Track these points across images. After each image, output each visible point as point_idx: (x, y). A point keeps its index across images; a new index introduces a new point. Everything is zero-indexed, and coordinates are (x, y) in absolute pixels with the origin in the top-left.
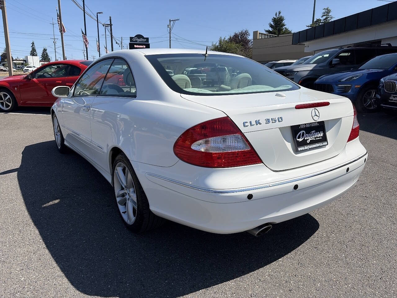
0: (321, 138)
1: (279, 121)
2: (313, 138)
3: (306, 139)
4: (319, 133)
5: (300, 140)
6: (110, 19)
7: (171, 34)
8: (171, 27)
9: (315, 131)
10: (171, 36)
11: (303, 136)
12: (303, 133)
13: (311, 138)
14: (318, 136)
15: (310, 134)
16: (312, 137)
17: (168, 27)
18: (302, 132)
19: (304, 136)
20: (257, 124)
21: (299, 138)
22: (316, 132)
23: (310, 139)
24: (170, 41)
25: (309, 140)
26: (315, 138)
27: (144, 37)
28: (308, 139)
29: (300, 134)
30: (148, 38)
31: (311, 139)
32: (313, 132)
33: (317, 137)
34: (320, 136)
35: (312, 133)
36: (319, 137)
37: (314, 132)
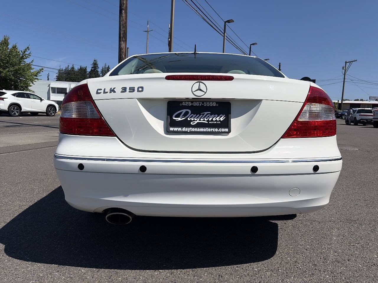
0: (219, 122)
1: (138, 91)
2: (204, 120)
3: (189, 119)
4: (217, 115)
6: (280, 66)
7: (346, 76)
8: (346, 68)
9: (210, 113)
10: (346, 77)
13: (200, 120)
14: (214, 119)
15: (200, 115)
17: (343, 69)
18: (184, 111)
20: (110, 92)
21: (178, 116)
22: (211, 115)
23: (198, 121)
24: (344, 82)
25: (196, 122)
27: (310, 79)
28: (194, 120)
29: (181, 113)
30: (315, 80)
32: (206, 113)
34: (218, 120)
35: (203, 114)
37: (208, 114)
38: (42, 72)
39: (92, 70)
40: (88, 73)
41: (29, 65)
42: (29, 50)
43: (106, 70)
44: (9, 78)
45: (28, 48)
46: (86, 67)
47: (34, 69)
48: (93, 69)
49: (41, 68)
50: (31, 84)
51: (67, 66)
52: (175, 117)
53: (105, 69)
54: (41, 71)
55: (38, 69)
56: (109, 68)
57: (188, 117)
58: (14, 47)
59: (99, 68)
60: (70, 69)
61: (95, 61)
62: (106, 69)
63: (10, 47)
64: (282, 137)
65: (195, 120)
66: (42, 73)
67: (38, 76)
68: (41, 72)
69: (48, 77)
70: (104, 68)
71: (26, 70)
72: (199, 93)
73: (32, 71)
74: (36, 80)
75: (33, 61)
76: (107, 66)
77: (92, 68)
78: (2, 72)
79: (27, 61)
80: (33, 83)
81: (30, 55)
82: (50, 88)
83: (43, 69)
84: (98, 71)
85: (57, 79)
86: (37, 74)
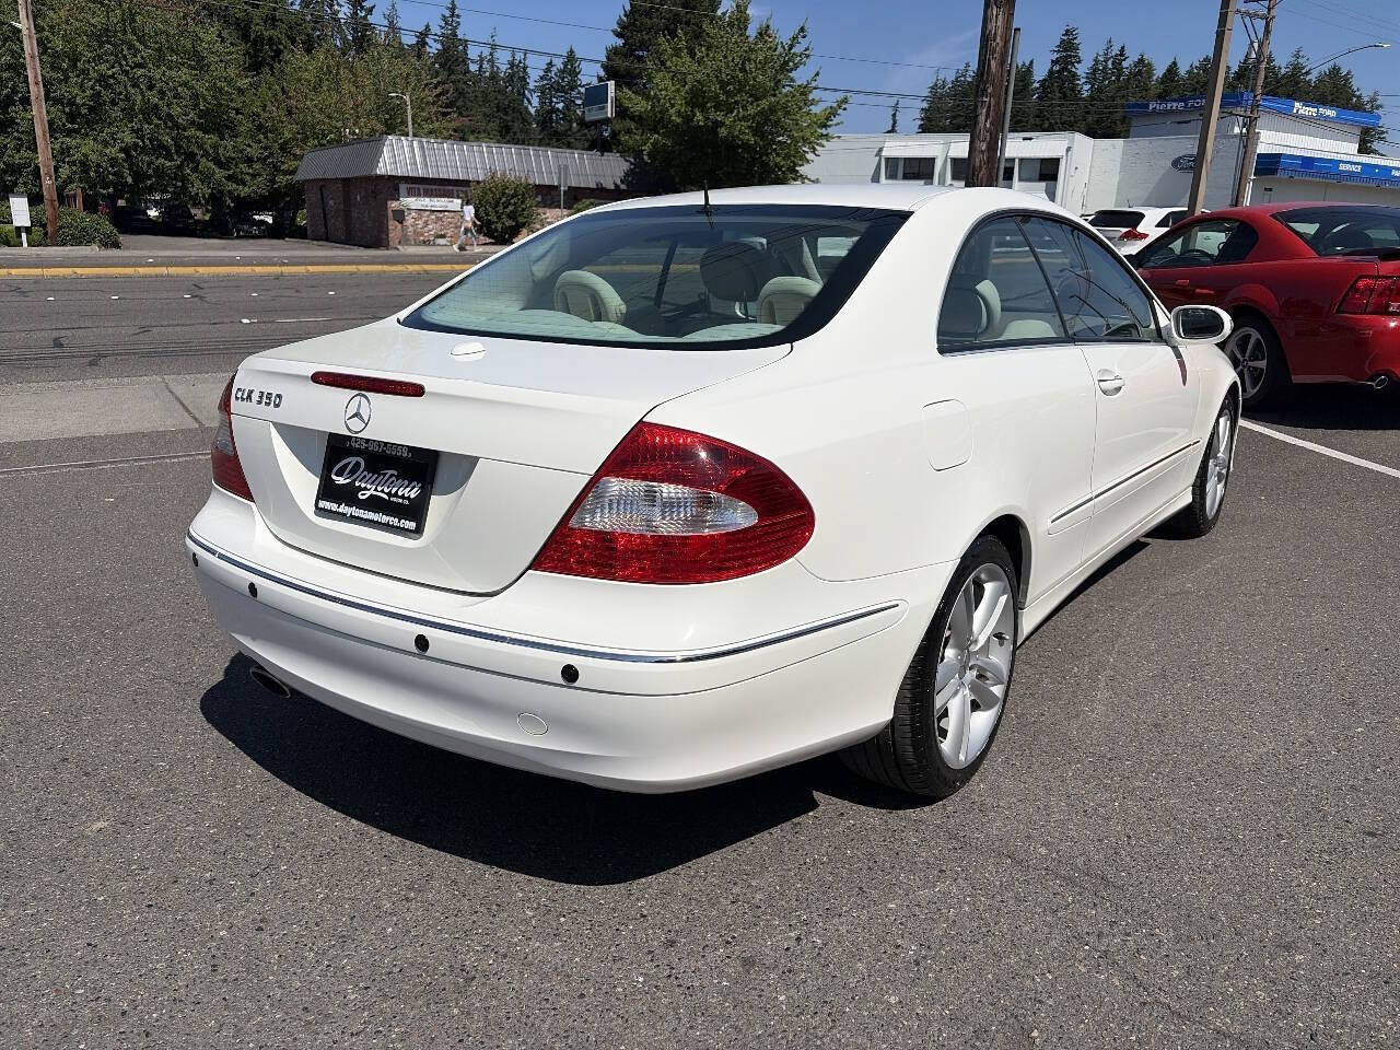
0: (407, 502)
2: (382, 491)
3: (357, 484)
4: (406, 482)
5: (340, 480)
9: (395, 473)
11: (353, 472)
12: (357, 465)
13: (376, 490)
14: (400, 493)
15: (378, 475)
16: (379, 488)
18: (353, 460)
19: (357, 475)
20: (247, 400)
21: (340, 472)
22: (398, 478)
23: (372, 492)
25: (368, 493)
26: (389, 494)
28: (365, 489)
29: (347, 465)
31: (375, 493)
32: (390, 472)
33: (396, 495)
34: (406, 495)
35: (386, 474)
36: (403, 497)
37: (392, 475)
38: (845, 109)
39: (1051, 72)
40: (1038, 85)
41: (804, 90)
42: (804, 37)
43: (1110, 66)
44: (742, 140)
45: (802, 30)
46: (1032, 62)
47: (822, 102)
48: (1057, 68)
49: (840, 96)
50: (810, 156)
51: (962, 67)
52: (336, 475)
53: (1108, 60)
54: (840, 107)
55: (831, 99)
56: (1121, 55)
57: (355, 480)
58: (764, 33)
59: (1079, 62)
60: (969, 79)
61: (1067, 32)
62: (1110, 63)
63: (752, 32)
64: (529, 568)
65: (369, 487)
66: (842, 116)
67: (830, 126)
68: (840, 111)
69: (894, 115)
70: (1101, 59)
71: (792, 106)
72: (356, 424)
73: (815, 109)
74: (824, 142)
75: (817, 74)
76: (1115, 51)
77: (1054, 62)
78: (721, 124)
79: (800, 76)
80: (814, 152)
81: (808, 56)
82: (883, 160)
83: (845, 101)
84: (1074, 76)
85: (922, 119)
86: (828, 119)
